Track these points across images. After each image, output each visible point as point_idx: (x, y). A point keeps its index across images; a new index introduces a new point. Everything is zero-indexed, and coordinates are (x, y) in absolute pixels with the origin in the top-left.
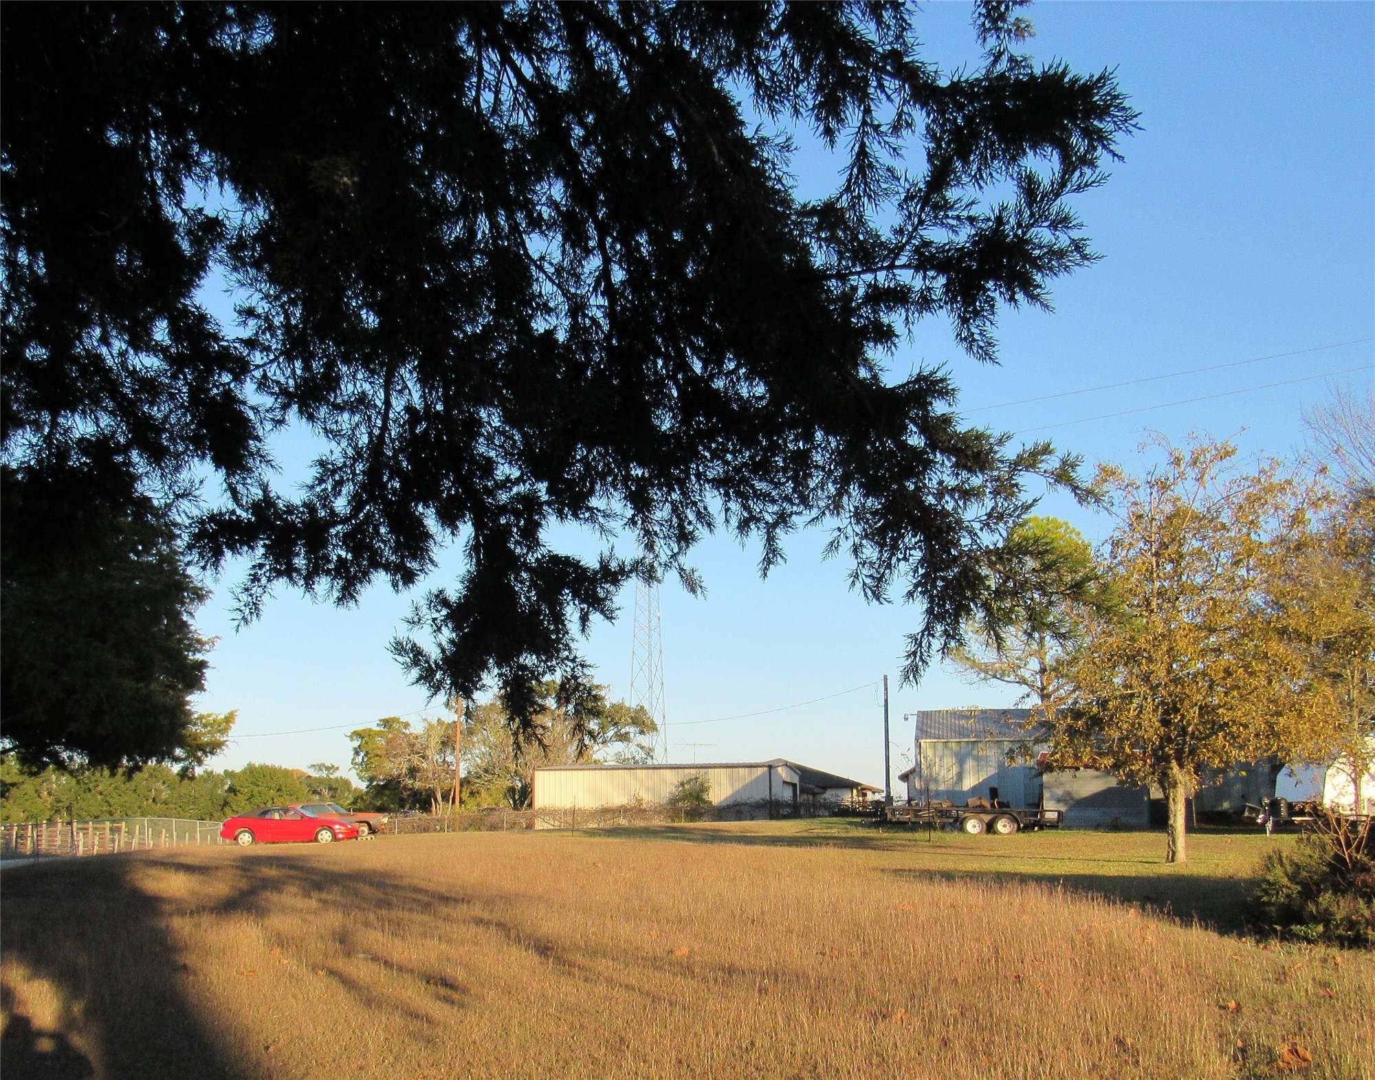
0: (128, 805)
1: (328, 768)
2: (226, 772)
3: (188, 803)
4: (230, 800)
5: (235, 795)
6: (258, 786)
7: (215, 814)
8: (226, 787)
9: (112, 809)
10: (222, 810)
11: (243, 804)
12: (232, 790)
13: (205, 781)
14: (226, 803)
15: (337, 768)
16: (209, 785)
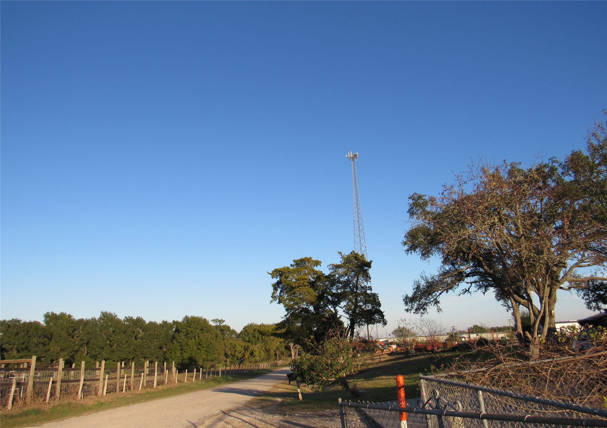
0: (120, 341)
1: (220, 321)
2: (174, 321)
3: (154, 338)
4: (176, 335)
5: (179, 333)
6: (190, 328)
7: (168, 344)
8: (174, 330)
9: (111, 343)
10: (172, 341)
11: (183, 338)
12: (177, 331)
13: (163, 327)
14: (174, 338)
15: (224, 321)
16: (165, 329)
